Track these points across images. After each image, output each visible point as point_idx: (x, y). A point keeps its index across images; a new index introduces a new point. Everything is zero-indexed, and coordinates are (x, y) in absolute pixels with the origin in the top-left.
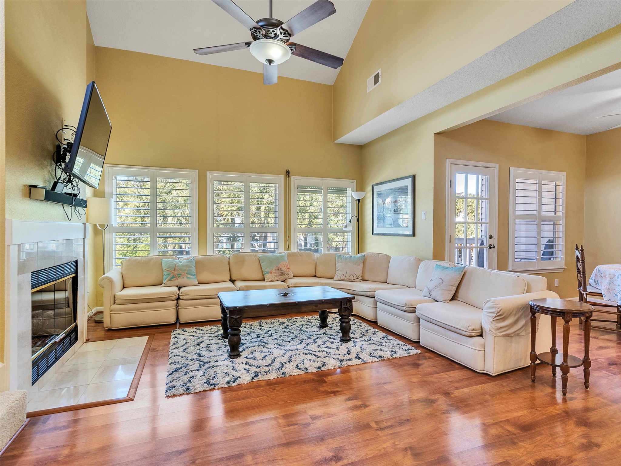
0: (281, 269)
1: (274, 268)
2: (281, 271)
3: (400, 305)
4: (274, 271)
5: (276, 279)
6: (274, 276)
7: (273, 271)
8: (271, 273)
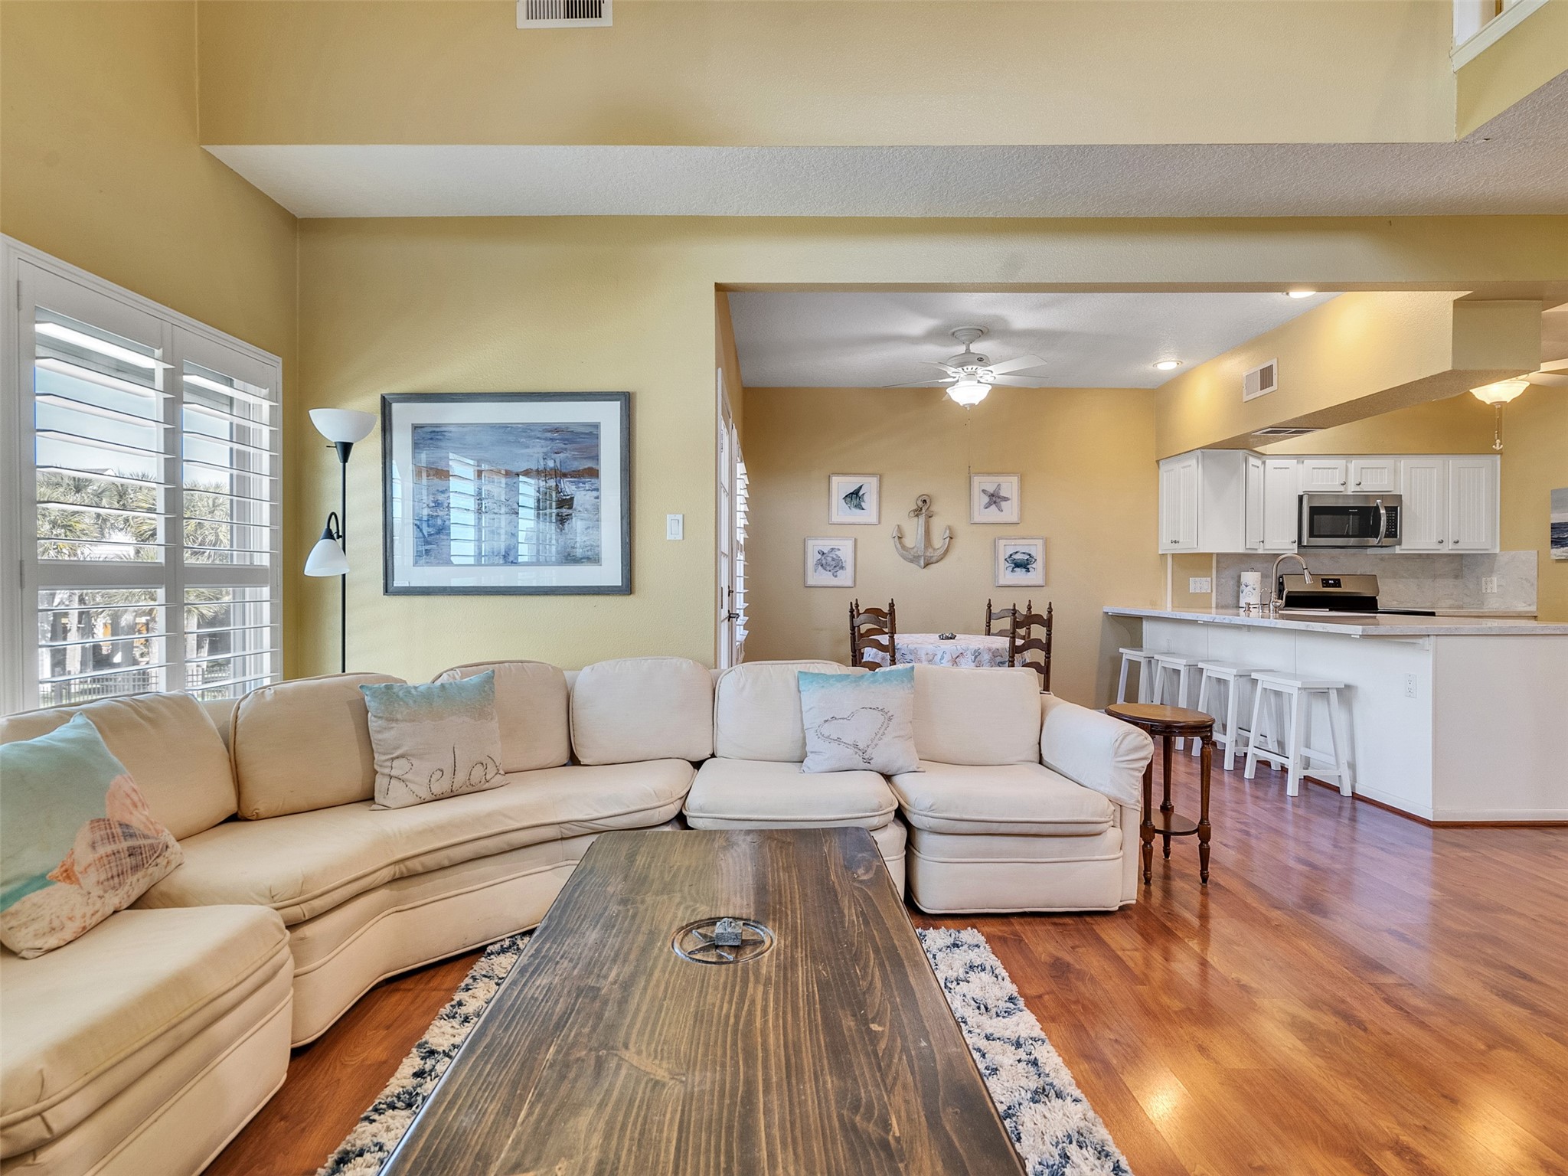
0: (128, 832)
1: (84, 836)
2: (131, 843)
3: (849, 816)
4: (91, 857)
5: (114, 900)
6: (97, 891)
7: (84, 856)
8: (68, 875)
